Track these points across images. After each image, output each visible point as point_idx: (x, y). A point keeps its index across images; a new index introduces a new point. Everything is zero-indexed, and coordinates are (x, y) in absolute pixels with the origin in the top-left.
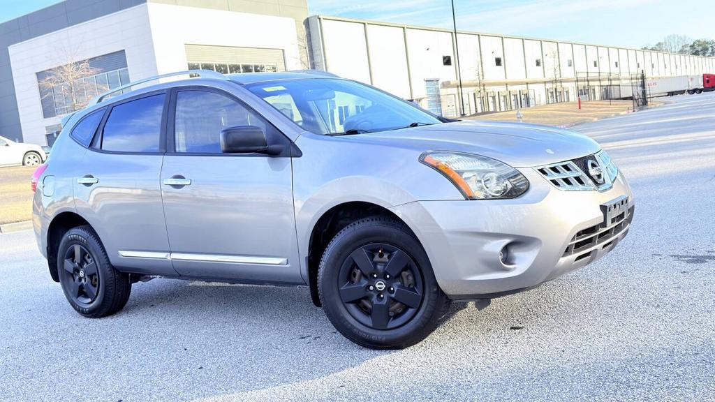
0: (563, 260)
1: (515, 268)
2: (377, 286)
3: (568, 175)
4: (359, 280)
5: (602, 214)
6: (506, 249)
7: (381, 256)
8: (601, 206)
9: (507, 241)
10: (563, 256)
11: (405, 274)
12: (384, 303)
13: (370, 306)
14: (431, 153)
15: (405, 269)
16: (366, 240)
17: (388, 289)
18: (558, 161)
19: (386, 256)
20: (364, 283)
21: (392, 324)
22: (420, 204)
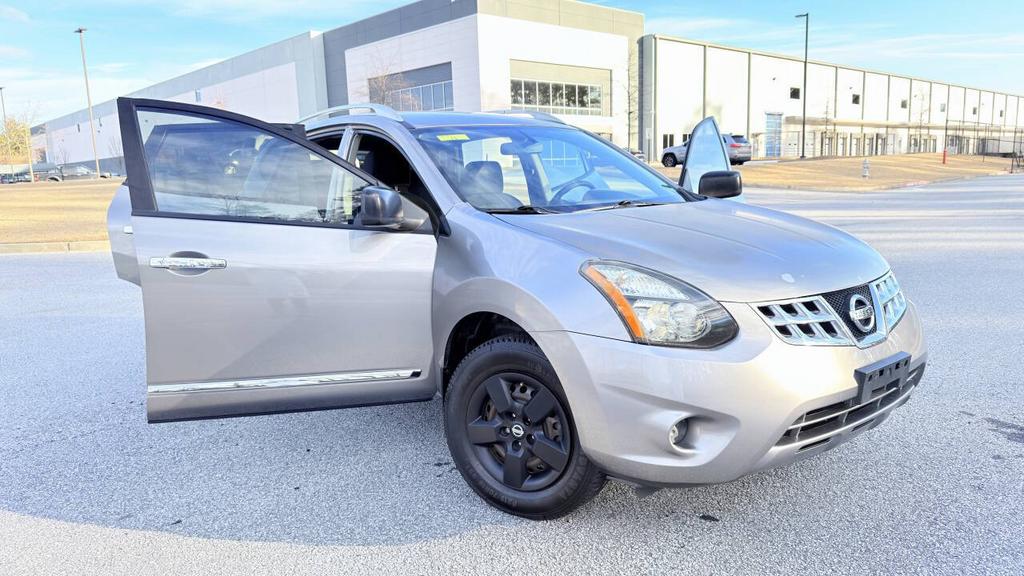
0: (776, 450)
1: (693, 455)
2: (514, 430)
3: (810, 318)
4: (493, 418)
5: (856, 384)
6: (685, 425)
7: (523, 390)
8: (856, 371)
9: (684, 415)
10: (779, 443)
11: (551, 420)
12: (520, 456)
13: (503, 454)
14: (598, 263)
15: (553, 414)
16: (505, 367)
17: (528, 437)
18: (795, 294)
19: (529, 392)
20: (499, 422)
21: (529, 484)
22: (568, 337)
